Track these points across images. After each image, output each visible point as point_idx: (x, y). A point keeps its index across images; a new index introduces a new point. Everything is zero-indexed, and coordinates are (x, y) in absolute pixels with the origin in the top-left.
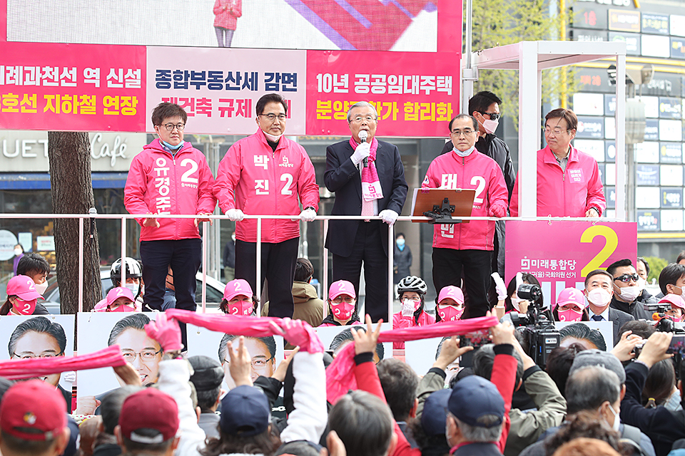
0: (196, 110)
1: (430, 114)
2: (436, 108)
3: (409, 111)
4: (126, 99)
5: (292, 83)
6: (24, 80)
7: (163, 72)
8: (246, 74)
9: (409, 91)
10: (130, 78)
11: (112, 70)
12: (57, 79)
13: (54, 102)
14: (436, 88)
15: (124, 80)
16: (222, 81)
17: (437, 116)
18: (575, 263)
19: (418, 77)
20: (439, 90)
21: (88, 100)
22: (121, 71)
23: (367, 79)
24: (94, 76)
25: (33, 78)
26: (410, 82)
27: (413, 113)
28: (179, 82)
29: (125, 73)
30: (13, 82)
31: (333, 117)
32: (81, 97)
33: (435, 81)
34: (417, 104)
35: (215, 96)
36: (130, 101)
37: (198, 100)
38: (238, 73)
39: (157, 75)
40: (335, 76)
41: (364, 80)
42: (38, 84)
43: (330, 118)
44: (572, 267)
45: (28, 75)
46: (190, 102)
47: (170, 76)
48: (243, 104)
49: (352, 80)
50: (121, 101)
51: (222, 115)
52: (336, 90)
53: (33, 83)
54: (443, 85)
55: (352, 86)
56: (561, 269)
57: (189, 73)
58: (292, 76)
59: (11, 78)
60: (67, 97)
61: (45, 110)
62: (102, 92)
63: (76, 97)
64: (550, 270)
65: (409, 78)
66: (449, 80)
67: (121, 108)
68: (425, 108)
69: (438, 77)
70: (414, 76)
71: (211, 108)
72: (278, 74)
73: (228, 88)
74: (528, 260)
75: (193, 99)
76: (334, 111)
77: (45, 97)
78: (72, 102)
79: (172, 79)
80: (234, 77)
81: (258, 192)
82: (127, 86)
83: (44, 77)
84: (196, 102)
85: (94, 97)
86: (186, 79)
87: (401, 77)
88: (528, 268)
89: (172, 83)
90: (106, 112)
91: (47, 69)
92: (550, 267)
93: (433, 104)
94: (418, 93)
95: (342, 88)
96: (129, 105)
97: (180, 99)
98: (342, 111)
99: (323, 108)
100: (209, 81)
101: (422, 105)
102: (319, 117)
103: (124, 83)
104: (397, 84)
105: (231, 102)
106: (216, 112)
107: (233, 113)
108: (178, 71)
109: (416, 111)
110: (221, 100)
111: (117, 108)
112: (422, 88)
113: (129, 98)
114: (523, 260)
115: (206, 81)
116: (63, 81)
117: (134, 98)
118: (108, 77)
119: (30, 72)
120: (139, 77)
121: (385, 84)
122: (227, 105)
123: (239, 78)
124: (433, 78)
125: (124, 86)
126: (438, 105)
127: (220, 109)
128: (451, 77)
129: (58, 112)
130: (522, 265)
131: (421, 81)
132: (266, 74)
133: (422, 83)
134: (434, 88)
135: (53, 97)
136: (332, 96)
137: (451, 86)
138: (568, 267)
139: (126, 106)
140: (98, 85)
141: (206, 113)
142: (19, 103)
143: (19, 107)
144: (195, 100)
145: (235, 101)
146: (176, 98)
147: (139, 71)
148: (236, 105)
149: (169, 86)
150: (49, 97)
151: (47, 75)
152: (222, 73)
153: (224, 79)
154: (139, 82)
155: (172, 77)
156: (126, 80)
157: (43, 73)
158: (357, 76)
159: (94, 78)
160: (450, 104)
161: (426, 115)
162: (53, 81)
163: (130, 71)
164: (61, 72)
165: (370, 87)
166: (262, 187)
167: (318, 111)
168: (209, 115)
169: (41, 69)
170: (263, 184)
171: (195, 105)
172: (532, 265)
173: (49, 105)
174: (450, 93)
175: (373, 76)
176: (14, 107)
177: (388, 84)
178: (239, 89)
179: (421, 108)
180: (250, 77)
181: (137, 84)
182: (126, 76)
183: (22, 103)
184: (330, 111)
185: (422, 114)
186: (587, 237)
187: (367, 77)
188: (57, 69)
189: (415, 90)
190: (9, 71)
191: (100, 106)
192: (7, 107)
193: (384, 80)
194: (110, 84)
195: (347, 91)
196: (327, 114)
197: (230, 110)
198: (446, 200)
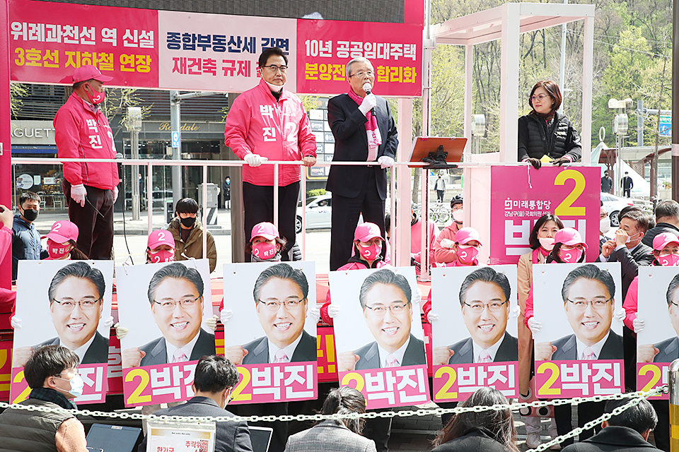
0: (203, 69)
1: (398, 77)
2: (403, 71)
3: (381, 74)
4: (140, 57)
5: (285, 48)
6: (46, 37)
7: (174, 35)
8: (246, 38)
9: (381, 57)
10: (144, 38)
11: (128, 31)
12: (77, 38)
13: (74, 58)
14: (403, 54)
15: (139, 40)
16: (225, 44)
17: (404, 78)
18: (549, 203)
19: (388, 44)
20: (405, 56)
21: (106, 58)
22: (136, 32)
23: (347, 46)
24: (111, 36)
25: (54, 36)
26: (382, 48)
27: (385, 75)
28: (187, 44)
29: (140, 34)
30: (35, 38)
31: (319, 78)
32: (100, 55)
33: (402, 48)
34: (387, 67)
35: (218, 57)
36: (145, 60)
37: (204, 61)
38: (239, 38)
39: (168, 37)
40: (321, 42)
41: (345, 46)
42: (60, 41)
43: (316, 78)
44: (548, 207)
45: (49, 32)
46: (197, 61)
47: (180, 38)
48: (243, 65)
49: (335, 46)
50: (136, 60)
51: (226, 75)
52: (322, 55)
53: (55, 40)
54: (409, 52)
55: (334, 51)
56: (539, 208)
57: (197, 36)
58: (285, 42)
59: (34, 35)
60: (86, 54)
61: (67, 65)
62: (118, 50)
63: (95, 54)
64: (529, 209)
65: (382, 45)
66: (414, 47)
67: (136, 66)
68: (394, 71)
69: (405, 45)
70: (385, 44)
71: (215, 68)
72: (272, 39)
73: (231, 50)
74: (511, 201)
75: (200, 60)
76: (320, 73)
77: (67, 53)
78: (91, 58)
79: (182, 41)
80: (236, 41)
81: (266, 139)
82: (142, 46)
83: (65, 35)
84: (202, 63)
85: (111, 55)
86: (194, 42)
87: (375, 44)
88: (511, 208)
89: (181, 44)
90: (123, 69)
91: (68, 28)
92: (529, 207)
93: (401, 68)
94: (388, 58)
95: (327, 52)
96: (144, 63)
97: (189, 59)
98: (327, 72)
99: (311, 70)
100: (214, 43)
101: (392, 68)
102: (307, 77)
103: (139, 43)
104: (372, 51)
105: (233, 62)
106: (220, 71)
107: (235, 73)
108: (187, 34)
109: (387, 74)
110: (224, 61)
111: (133, 65)
112: (392, 54)
113: (144, 57)
114: (506, 201)
115: (211, 44)
116: (83, 40)
117: (148, 57)
118: (124, 37)
119: (51, 29)
120: (152, 38)
121: (362, 50)
122: (230, 65)
123: (239, 42)
124: (401, 46)
125: (139, 45)
126: (405, 69)
127: (223, 69)
128: (415, 45)
130: (506, 205)
131: (391, 48)
132: (263, 39)
133: (392, 50)
134: (401, 55)
135: (74, 53)
136: (318, 60)
137: (415, 53)
138: (544, 206)
139: (141, 64)
140: (115, 44)
141: (212, 72)
142: (42, 58)
143: (41, 61)
144: (202, 61)
145: (236, 62)
146: (185, 58)
147: (152, 32)
148: (237, 66)
149: (179, 47)
150: (70, 54)
151: (68, 33)
152: (225, 37)
153: (227, 42)
154: (152, 43)
155: (181, 40)
156: (141, 41)
157: (64, 31)
158: (339, 42)
159: (111, 38)
160: (414, 68)
161: (395, 77)
162: (73, 39)
163: (144, 32)
164: (80, 31)
165: (350, 52)
166: (270, 134)
167: (306, 72)
168: (214, 74)
169: (62, 28)
170: (270, 131)
171: (202, 65)
172: (514, 205)
173: (70, 61)
174: (414, 59)
175: (352, 43)
176: (37, 62)
177: (364, 50)
178: (239, 51)
179: (391, 71)
180: (249, 41)
181: (150, 44)
182: (140, 37)
183: (45, 58)
184: (317, 73)
185: (392, 77)
186: (560, 180)
187: (347, 43)
188: (76, 28)
189: (386, 56)
190: (31, 28)
191: (117, 63)
192: (31, 62)
193: (361, 46)
194: (126, 44)
195: (330, 56)
196: (314, 75)
197: (232, 70)
198: (441, 148)
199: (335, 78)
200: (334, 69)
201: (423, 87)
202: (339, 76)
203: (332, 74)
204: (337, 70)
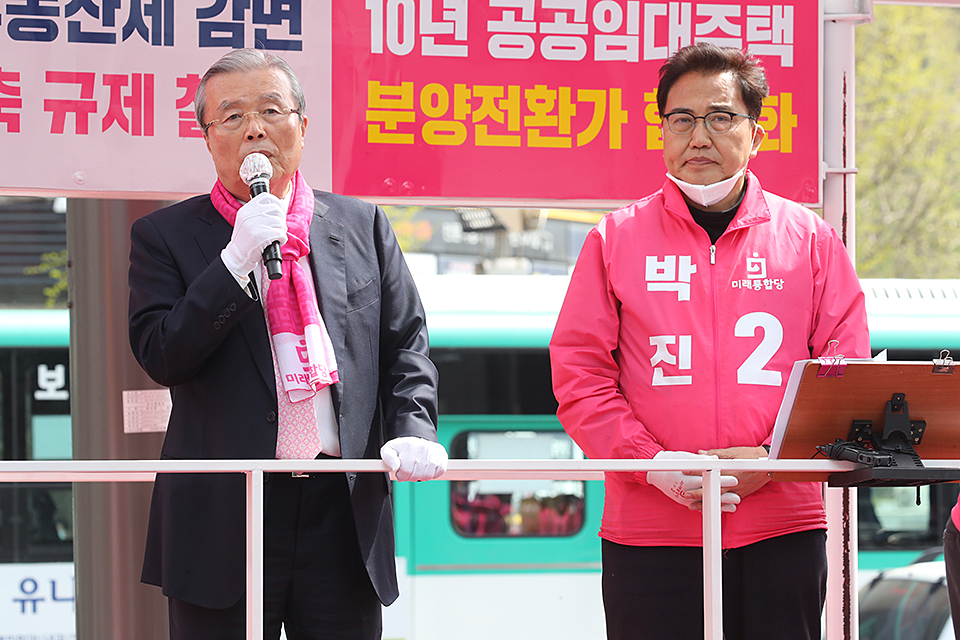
5: (286, 23)
9: (660, 52)
14: (745, 44)
16: (55, 11)
19: (687, 6)
20: (753, 50)
23: (529, 15)
26: (662, 23)
31: (419, 137)
33: (741, 21)
35: (31, 62)
41: (519, 15)
43: (408, 139)
48: (126, 91)
49: (480, 16)
51: (58, 127)
52: (429, 48)
54: (765, 35)
55: (478, 36)
65: (660, 9)
66: (784, 19)
69: (751, 10)
70: (674, 6)
71: (18, 104)
73: (77, 35)
76: (422, 119)
87: (633, 7)
95: (449, 39)
98: (449, 116)
99: (387, 106)
100: (10, 8)
102: (374, 136)
104: (622, 31)
105: (86, 80)
106: (36, 118)
107: (95, 120)
110: (51, 77)
115: (3, 11)
121: (584, 30)
122: (72, 92)
123: (110, 3)
124: (735, 10)
127: (48, 105)
128: (790, 9)
131: (697, 19)
133: (701, 29)
137: (789, 38)
141: (3, 119)
145: (98, 80)
148: (102, 94)
153: (61, 4)
158: (495, 1)
160: (787, 97)
165: (538, 38)
167: (370, 115)
168: (14, 127)
174: (787, 62)
175: (547, 4)
177: (593, 30)
178: (109, 39)
180: (147, 0)
184: (411, 118)
187: (527, 5)
193: (580, 15)
195: (462, 51)
196: (403, 128)
197: (83, 110)
198: (897, 403)
199: (483, 138)
200: (476, 103)
201: (823, 169)
202: (495, 128)
203: (469, 123)
204: (487, 109)
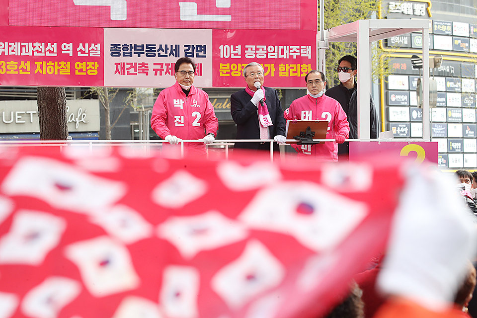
0: (138, 71)
1: (296, 72)
2: (301, 68)
3: (282, 70)
4: (90, 64)
5: (203, 52)
6: (21, 52)
7: (116, 45)
8: (172, 46)
9: (282, 56)
10: (93, 49)
11: (81, 45)
12: (43, 51)
13: (41, 66)
14: (301, 54)
15: (89, 51)
16: (155, 51)
17: (301, 73)
19: (288, 47)
21: (65, 65)
22: (87, 45)
23: (254, 49)
24: (69, 48)
25: (27, 51)
26: (282, 50)
27: (285, 71)
28: (126, 52)
29: (89, 46)
30: (14, 53)
31: (231, 75)
32: (60, 63)
33: (300, 49)
34: (287, 65)
35: (150, 61)
36: (93, 66)
37: (139, 64)
38: (166, 46)
39: (111, 48)
40: (232, 46)
41: (252, 49)
42: (31, 55)
43: (229, 75)
45: (23, 48)
46: (133, 65)
47: (120, 48)
48: (170, 67)
49: (244, 50)
50: (87, 66)
51: (156, 74)
52: (233, 56)
53: (28, 54)
54: (305, 52)
55: (243, 54)
57: (133, 46)
58: (203, 47)
59: (13, 51)
60: (50, 63)
61: (36, 72)
62: (74, 59)
63: (56, 63)
65: (282, 47)
66: (309, 49)
67: (87, 70)
68: (293, 68)
69: (302, 47)
70: (285, 46)
71: (148, 70)
72: (193, 46)
73: (159, 55)
75: (135, 64)
76: (231, 71)
77: (36, 63)
78: (54, 66)
79: (122, 50)
80: (164, 48)
81: (176, 125)
82: (91, 55)
83: (35, 50)
84: (138, 66)
85: (69, 63)
86: (131, 50)
87: (276, 47)
89: (121, 53)
90: (77, 73)
91: (37, 44)
93: (299, 65)
94: (288, 58)
95: (237, 54)
96: (93, 68)
97: (127, 64)
98: (237, 70)
99: (224, 69)
100: (146, 51)
101: (291, 65)
102: (221, 74)
103: (89, 53)
104: (274, 52)
105: (162, 65)
106: (151, 72)
107: (163, 73)
108: (125, 45)
109: (287, 70)
110: (154, 64)
111: (84, 70)
112: (290, 54)
113: (93, 63)
116: (48, 53)
117: (96, 63)
118: (78, 49)
119: (25, 46)
120: (99, 49)
121: (266, 52)
122: (159, 67)
123: (167, 48)
124: (298, 47)
125: (89, 55)
126: (302, 66)
127: (154, 70)
128: (310, 47)
129: (44, 73)
131: (290, 49)
132: (185, 46)
133: (291, 51)
134: (299, 54)
135: (41, 63)
136: (230, 61)
137: (310, 53)
139: (91, 69)
140: (71, 55)
141: (145, 73)
142: (18, 67)
143: (18, 70)
144: (137, 64)
145: (164, 65)
146: (124, 63)
147: (99, 45)
148: (165, 67)
149: (119, 55)
150: (38, 64)
151: (37, 48)
152: (155, 45)
153: (156, 49)
154: (99, 52)
156: (91, 51)
157: (34, 47)
158: (246, 46)
159: (69, 50)
160: (310, 65)
161: (294, 72)
162: (40, 52)
163: (93, 45)
164: (46, 46)
165: (256, 54)
166: (180, 121)
167: (220, 70)
168: (147, 74)
169: (33, 45)
170: (180, 119)
171: (137, 68)
173: (39, 69)
174: (310, 58)
175: (258, 47)
176: (14, 70)
177: (268, 52)
178: (167, 56)
179: (291, 68)
180: (174, 48)
181: (97, 54)
182: (90, 49)
183: (20, 68)
184: (229, 71)
185: (291, 72)
187: (254, 47)
188: (43, 44)
189: (286, 56)
190: (11, 46)
191: (73, 69)
192: (10, 70)
193: (265, 49)
194: (79, 54)
195: (240, 57)
196: (227, 73)
197: (161, 71)
198: (308, 128)
